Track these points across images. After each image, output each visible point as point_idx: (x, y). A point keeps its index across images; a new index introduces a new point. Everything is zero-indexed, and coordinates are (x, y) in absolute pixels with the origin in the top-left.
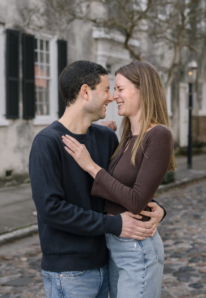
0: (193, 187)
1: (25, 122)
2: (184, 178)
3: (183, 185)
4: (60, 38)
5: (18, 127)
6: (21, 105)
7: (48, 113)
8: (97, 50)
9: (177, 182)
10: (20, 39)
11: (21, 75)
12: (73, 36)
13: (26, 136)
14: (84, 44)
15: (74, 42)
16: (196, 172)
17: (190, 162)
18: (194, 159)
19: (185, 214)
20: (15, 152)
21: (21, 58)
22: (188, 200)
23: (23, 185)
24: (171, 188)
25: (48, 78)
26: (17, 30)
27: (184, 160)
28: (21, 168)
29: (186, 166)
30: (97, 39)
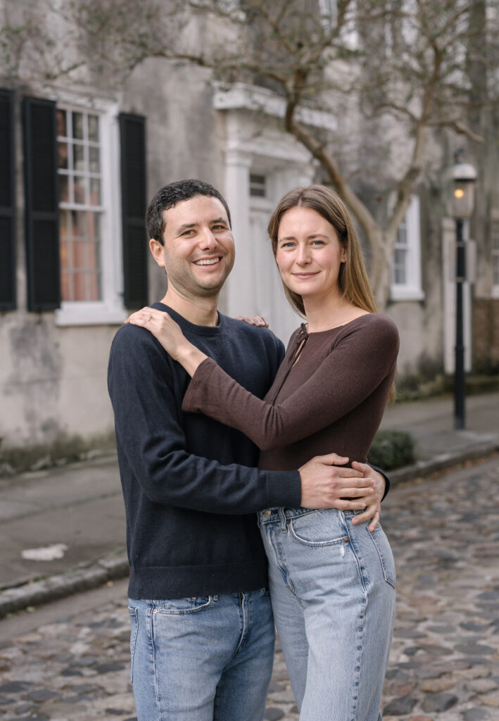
0: (457, 478)
1: (33, 317)
2: (442, 453)
3: (439, 470)
4: (127, 109)
5: (13, 331)
6: (21, 276)
7: (99, 297)
8: (225, 138)
9: (421, 465)
10: (17, 110)
11: (20, 202)
12: (161, 102)
13: (38, 355)
14: (191, 124)
15: (164, 118)
16: (474, 437)
17: (460, 412)
18: (471, 403)
19: (420, 555)
20: (7, 393)
21: (19, 158)
22: (438, 513)
23: (28, 476)
24: (405, 479)
25: (97, 209)
26: (9, 86)
27: (447, 406)
28: (26, 434)
29: (450, 422)
30: (224, 112)
